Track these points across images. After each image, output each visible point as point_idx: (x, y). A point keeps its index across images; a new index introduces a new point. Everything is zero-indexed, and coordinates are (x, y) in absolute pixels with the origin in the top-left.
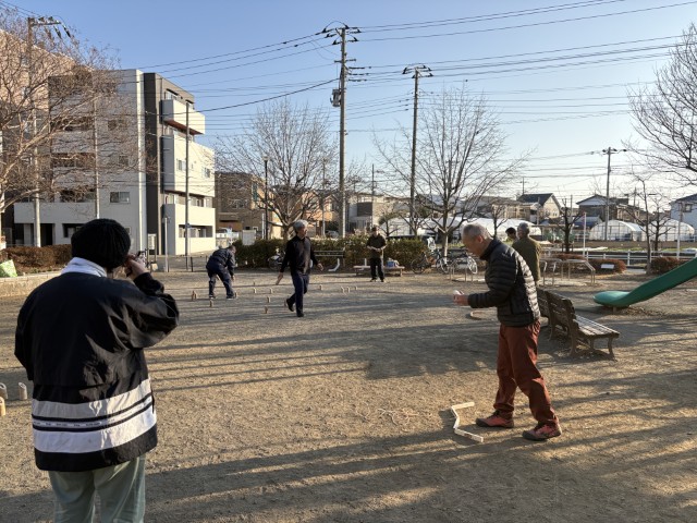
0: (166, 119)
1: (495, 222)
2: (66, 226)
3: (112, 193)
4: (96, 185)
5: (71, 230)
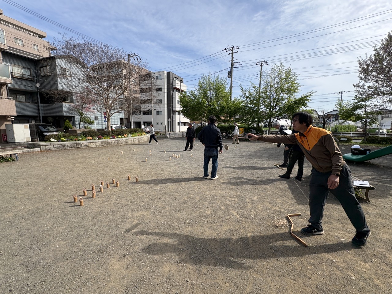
0: (174, 87)
2: (144, 123)
3: (157, 112)
4: (152, 109)
5: (146, 124)
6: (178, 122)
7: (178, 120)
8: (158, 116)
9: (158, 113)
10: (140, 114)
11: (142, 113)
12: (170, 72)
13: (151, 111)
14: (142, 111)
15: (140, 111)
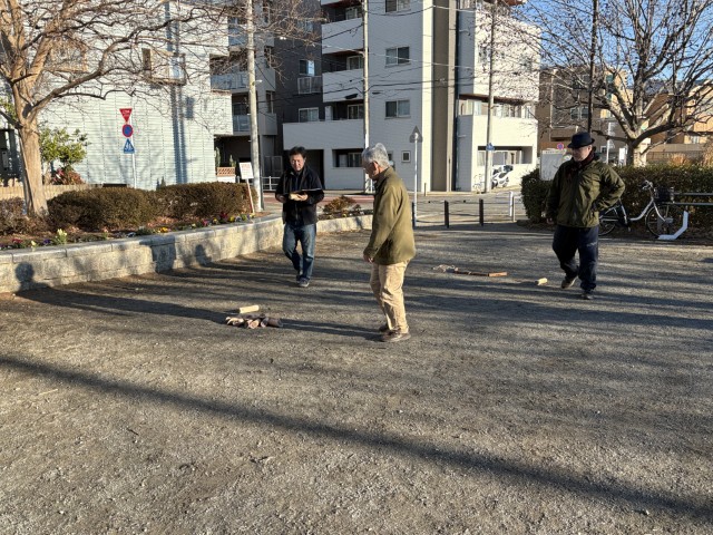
2: (338, 153)
3: (387, 103)
4: (364, 93)
5: (343, 159)
6: (480, 148)
8: (392, 121)
9: (391, 109)
10: (322, 117)
11: (329, 111)
13: (362, 101)
14: (328, 104)
15: (322, 106)
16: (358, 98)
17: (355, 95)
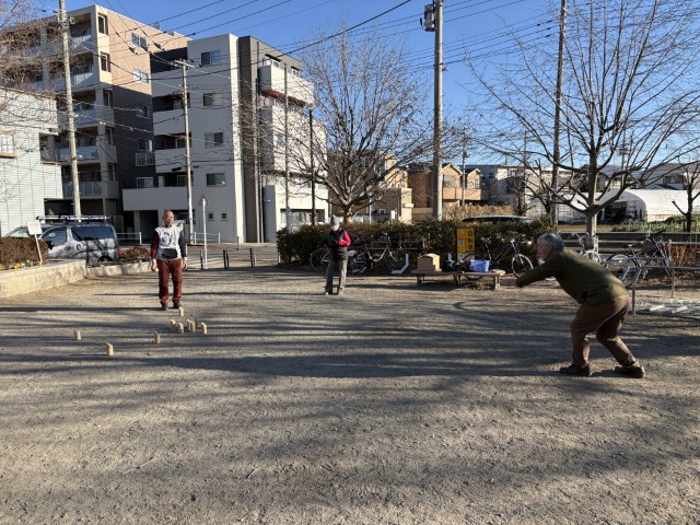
0: (265, 88)
1: (690, 194)
3: (208, 175)
4: (187, 167)
7: (280, 204)
8: (212, 189)
9: (211, 180)
10: (156, 184)
11: (161, 180)
12: (249, 37)
13: (186, 173)
14: (161, 174)
15: (156, 176)
16: (182, 170)
17: (180, 168)
